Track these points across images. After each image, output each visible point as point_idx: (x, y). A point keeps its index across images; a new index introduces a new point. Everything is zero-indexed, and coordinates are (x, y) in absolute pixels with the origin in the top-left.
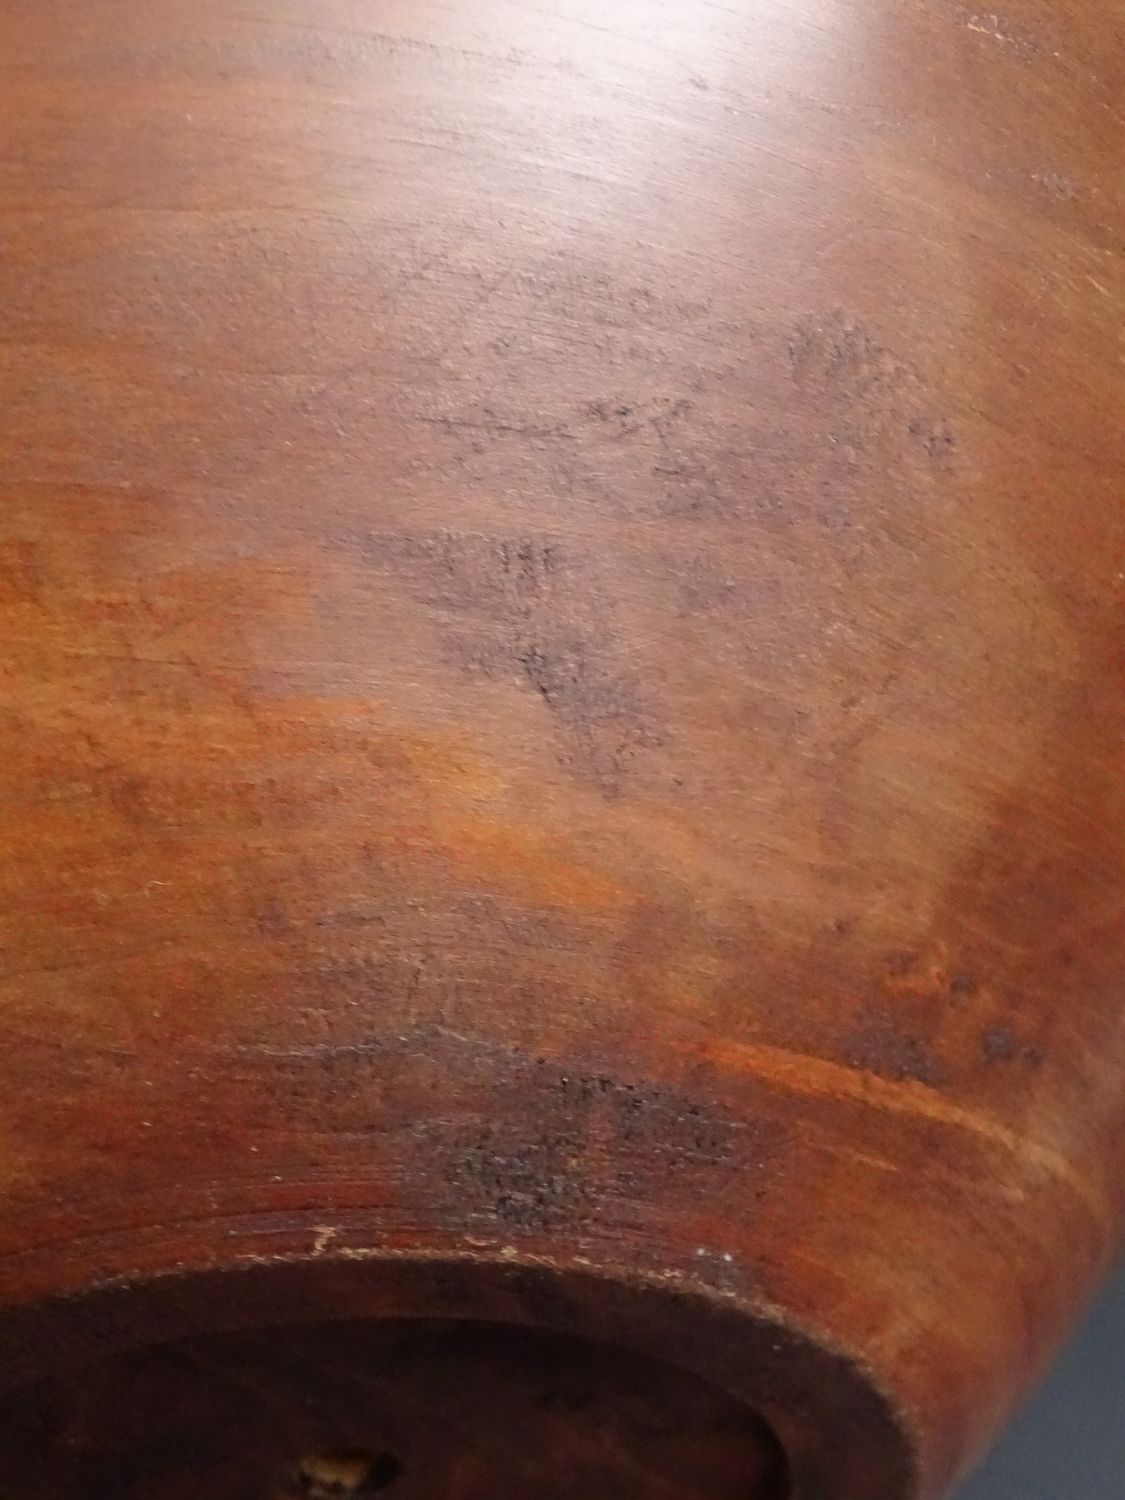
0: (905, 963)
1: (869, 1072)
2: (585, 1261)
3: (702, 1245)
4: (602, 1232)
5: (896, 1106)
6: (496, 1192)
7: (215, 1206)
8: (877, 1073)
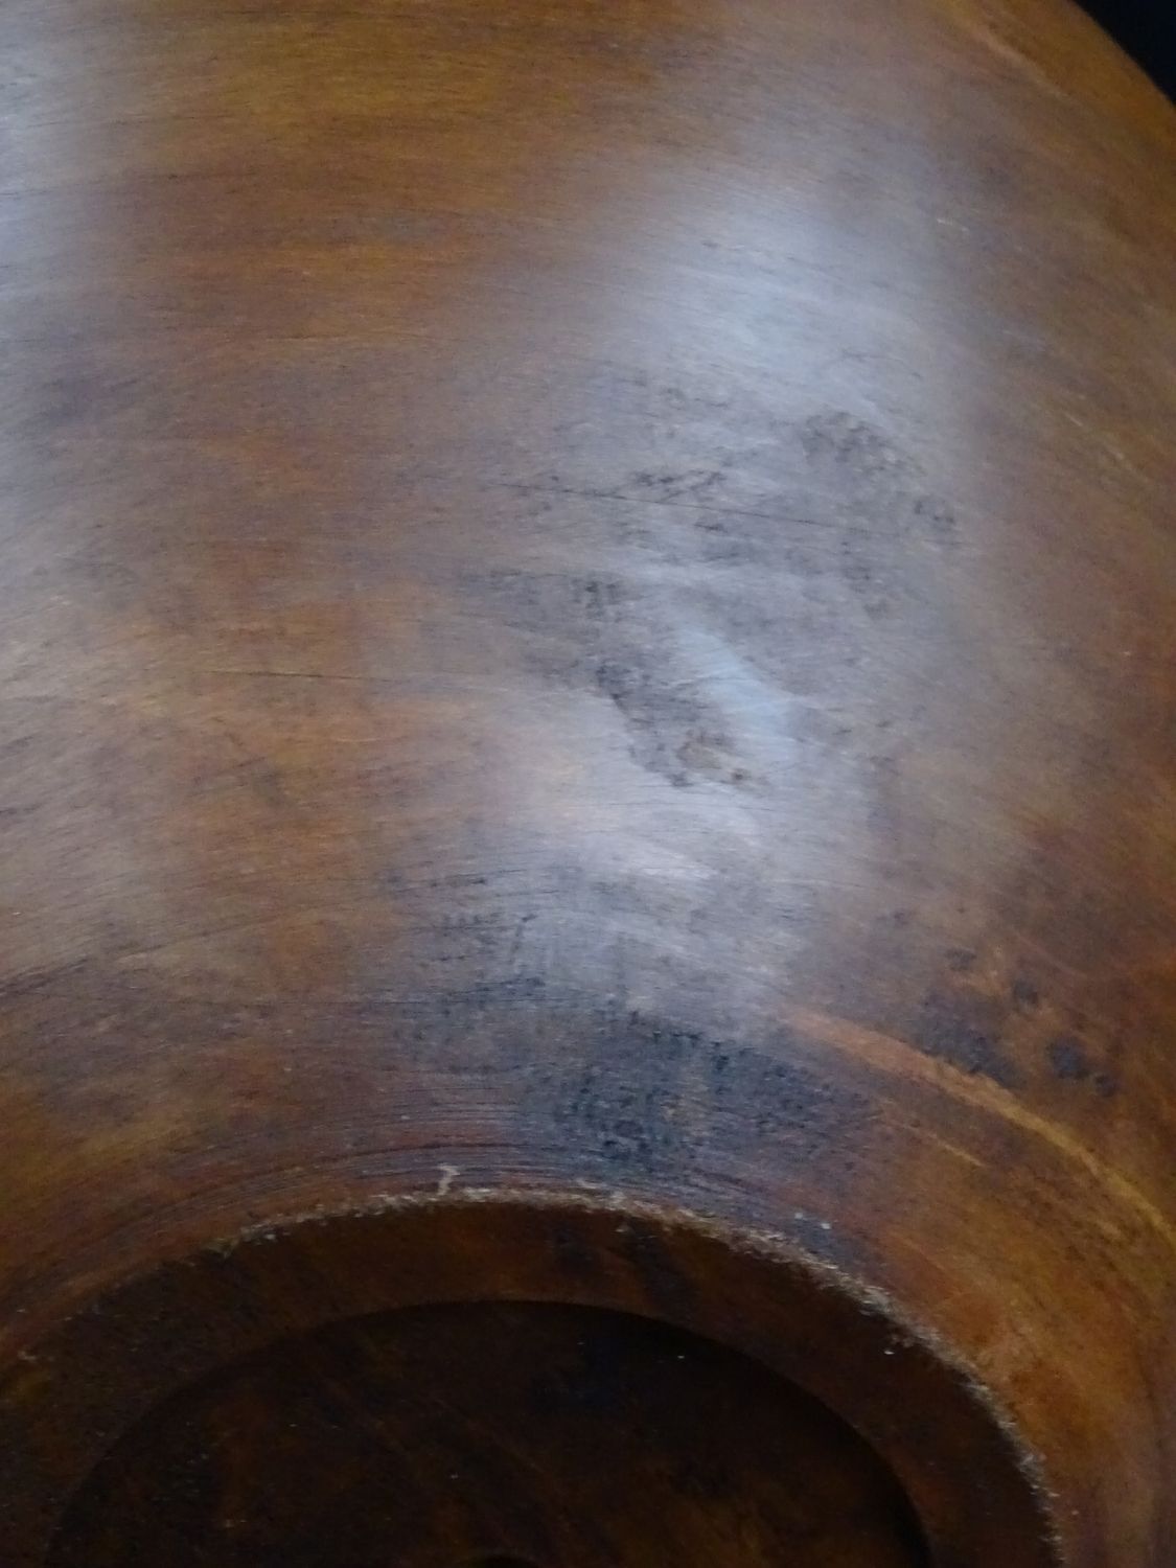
0: (964, 961)
1: (941, 1059)
2: (689, 1214)
3: (800, 1209)
4: (703, 1183)
5: (973, 1099)
6: (602, 1136)
7: (349, 1146)
8: (950, 1062)
